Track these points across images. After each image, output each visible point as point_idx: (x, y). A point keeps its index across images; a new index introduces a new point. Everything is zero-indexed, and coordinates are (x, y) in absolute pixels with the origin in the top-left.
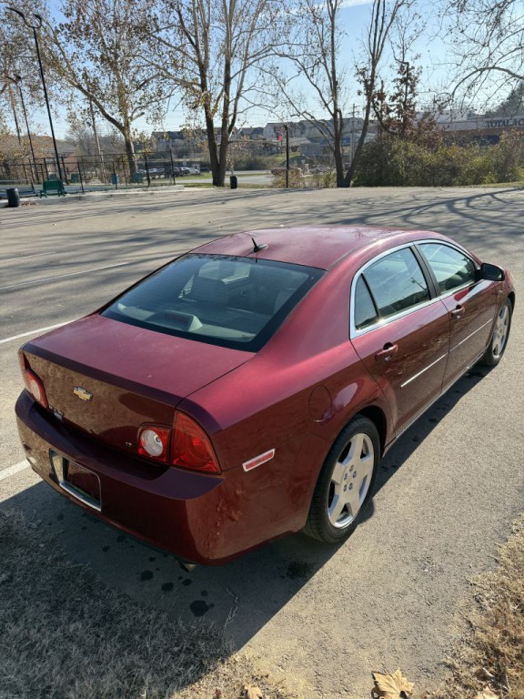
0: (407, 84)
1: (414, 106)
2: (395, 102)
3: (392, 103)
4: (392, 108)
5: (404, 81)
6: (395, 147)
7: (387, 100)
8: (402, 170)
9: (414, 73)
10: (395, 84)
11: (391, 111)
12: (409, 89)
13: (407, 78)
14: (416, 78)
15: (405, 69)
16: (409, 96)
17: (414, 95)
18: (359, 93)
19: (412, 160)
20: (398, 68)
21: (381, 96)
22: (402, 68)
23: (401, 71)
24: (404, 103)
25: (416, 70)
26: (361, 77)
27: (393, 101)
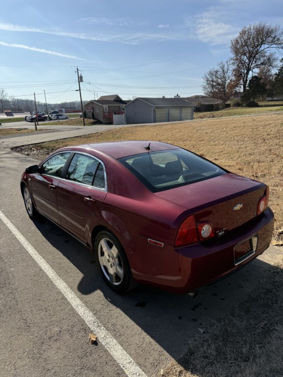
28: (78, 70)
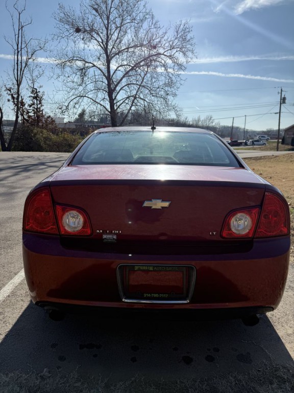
0: (37, 100)
1: (42, 111)
2: (31, 108)
3: (29, 108)
4: (30, 111)
5: (35, 98)
6: (35, 131)
7: (26, 106)
8: (42, 144)
9: (40, 94)
10: (30, 99)
11: (29, 112)
12: (38, 102)
13: (36, 96)
14: (41, 97)
15: (35, 91)
16: (39, 106)
17: (42, 106)
18: (9, 100)
19: (46, 139)
20: (31, 90)
21: (23, 104)
22: (33, 91)
23: (32, 92)
24: (37, 109)
25: (41, 93)
26: (9, 92)
27: (30, 107)
28: (282, 91)
